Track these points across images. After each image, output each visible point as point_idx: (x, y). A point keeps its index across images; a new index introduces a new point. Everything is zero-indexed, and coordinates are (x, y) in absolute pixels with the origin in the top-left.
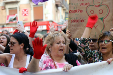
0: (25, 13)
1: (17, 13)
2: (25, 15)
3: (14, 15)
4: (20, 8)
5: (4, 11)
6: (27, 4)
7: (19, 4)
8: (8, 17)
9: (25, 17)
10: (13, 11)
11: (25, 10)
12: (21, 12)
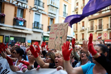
0: (105, 35)
1: (101, 35)
2: (105, 36)
3: (100, 36)
4: (103, 33)
5: (96, 34)
6: (106, 31)
7: (103, 31)
8: (98, 37)
9: (105, 37)
10: (100, 34)
11: (105, 34)
12: (104, 35)
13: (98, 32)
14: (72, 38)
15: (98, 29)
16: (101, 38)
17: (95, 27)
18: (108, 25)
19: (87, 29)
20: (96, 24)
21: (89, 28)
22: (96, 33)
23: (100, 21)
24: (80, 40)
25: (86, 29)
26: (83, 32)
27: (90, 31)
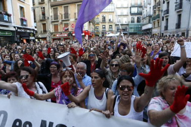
1: (68, 26)
2: (73, 27)
4: (70, 23)
5: (62, 25)
6: (74, 21)
7: (70, 21)
8: (64, 28)
11: (73, 24)
12: (71, 25)
13: (64, 22)
14: (34, 30)
15: (64, 19)
16: (68, 29)
17: (60, 16)
18: (75, 14)
19: (50, 17)
20: (61, 12)
21: (52, 16)
22: (62, 23)
23: (66, 8)
24: (41, 32)
25: (48, 18)
26: (44, 22)
27: (53, 20)
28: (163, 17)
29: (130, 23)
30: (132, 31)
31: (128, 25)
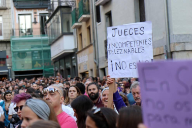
28: (98, 8)
29: (17, 38)
30: (26, 64)
31: (7, 42)
